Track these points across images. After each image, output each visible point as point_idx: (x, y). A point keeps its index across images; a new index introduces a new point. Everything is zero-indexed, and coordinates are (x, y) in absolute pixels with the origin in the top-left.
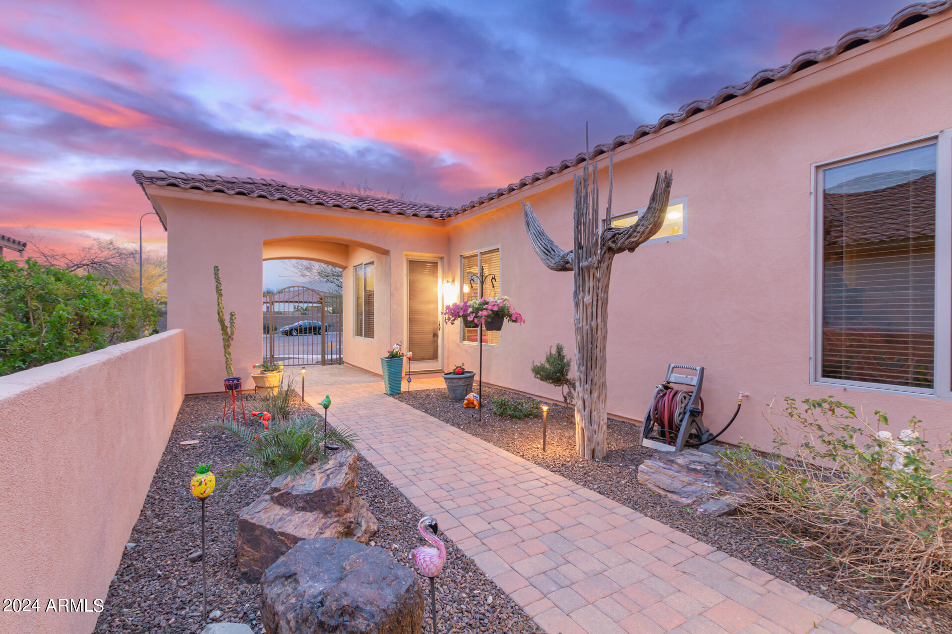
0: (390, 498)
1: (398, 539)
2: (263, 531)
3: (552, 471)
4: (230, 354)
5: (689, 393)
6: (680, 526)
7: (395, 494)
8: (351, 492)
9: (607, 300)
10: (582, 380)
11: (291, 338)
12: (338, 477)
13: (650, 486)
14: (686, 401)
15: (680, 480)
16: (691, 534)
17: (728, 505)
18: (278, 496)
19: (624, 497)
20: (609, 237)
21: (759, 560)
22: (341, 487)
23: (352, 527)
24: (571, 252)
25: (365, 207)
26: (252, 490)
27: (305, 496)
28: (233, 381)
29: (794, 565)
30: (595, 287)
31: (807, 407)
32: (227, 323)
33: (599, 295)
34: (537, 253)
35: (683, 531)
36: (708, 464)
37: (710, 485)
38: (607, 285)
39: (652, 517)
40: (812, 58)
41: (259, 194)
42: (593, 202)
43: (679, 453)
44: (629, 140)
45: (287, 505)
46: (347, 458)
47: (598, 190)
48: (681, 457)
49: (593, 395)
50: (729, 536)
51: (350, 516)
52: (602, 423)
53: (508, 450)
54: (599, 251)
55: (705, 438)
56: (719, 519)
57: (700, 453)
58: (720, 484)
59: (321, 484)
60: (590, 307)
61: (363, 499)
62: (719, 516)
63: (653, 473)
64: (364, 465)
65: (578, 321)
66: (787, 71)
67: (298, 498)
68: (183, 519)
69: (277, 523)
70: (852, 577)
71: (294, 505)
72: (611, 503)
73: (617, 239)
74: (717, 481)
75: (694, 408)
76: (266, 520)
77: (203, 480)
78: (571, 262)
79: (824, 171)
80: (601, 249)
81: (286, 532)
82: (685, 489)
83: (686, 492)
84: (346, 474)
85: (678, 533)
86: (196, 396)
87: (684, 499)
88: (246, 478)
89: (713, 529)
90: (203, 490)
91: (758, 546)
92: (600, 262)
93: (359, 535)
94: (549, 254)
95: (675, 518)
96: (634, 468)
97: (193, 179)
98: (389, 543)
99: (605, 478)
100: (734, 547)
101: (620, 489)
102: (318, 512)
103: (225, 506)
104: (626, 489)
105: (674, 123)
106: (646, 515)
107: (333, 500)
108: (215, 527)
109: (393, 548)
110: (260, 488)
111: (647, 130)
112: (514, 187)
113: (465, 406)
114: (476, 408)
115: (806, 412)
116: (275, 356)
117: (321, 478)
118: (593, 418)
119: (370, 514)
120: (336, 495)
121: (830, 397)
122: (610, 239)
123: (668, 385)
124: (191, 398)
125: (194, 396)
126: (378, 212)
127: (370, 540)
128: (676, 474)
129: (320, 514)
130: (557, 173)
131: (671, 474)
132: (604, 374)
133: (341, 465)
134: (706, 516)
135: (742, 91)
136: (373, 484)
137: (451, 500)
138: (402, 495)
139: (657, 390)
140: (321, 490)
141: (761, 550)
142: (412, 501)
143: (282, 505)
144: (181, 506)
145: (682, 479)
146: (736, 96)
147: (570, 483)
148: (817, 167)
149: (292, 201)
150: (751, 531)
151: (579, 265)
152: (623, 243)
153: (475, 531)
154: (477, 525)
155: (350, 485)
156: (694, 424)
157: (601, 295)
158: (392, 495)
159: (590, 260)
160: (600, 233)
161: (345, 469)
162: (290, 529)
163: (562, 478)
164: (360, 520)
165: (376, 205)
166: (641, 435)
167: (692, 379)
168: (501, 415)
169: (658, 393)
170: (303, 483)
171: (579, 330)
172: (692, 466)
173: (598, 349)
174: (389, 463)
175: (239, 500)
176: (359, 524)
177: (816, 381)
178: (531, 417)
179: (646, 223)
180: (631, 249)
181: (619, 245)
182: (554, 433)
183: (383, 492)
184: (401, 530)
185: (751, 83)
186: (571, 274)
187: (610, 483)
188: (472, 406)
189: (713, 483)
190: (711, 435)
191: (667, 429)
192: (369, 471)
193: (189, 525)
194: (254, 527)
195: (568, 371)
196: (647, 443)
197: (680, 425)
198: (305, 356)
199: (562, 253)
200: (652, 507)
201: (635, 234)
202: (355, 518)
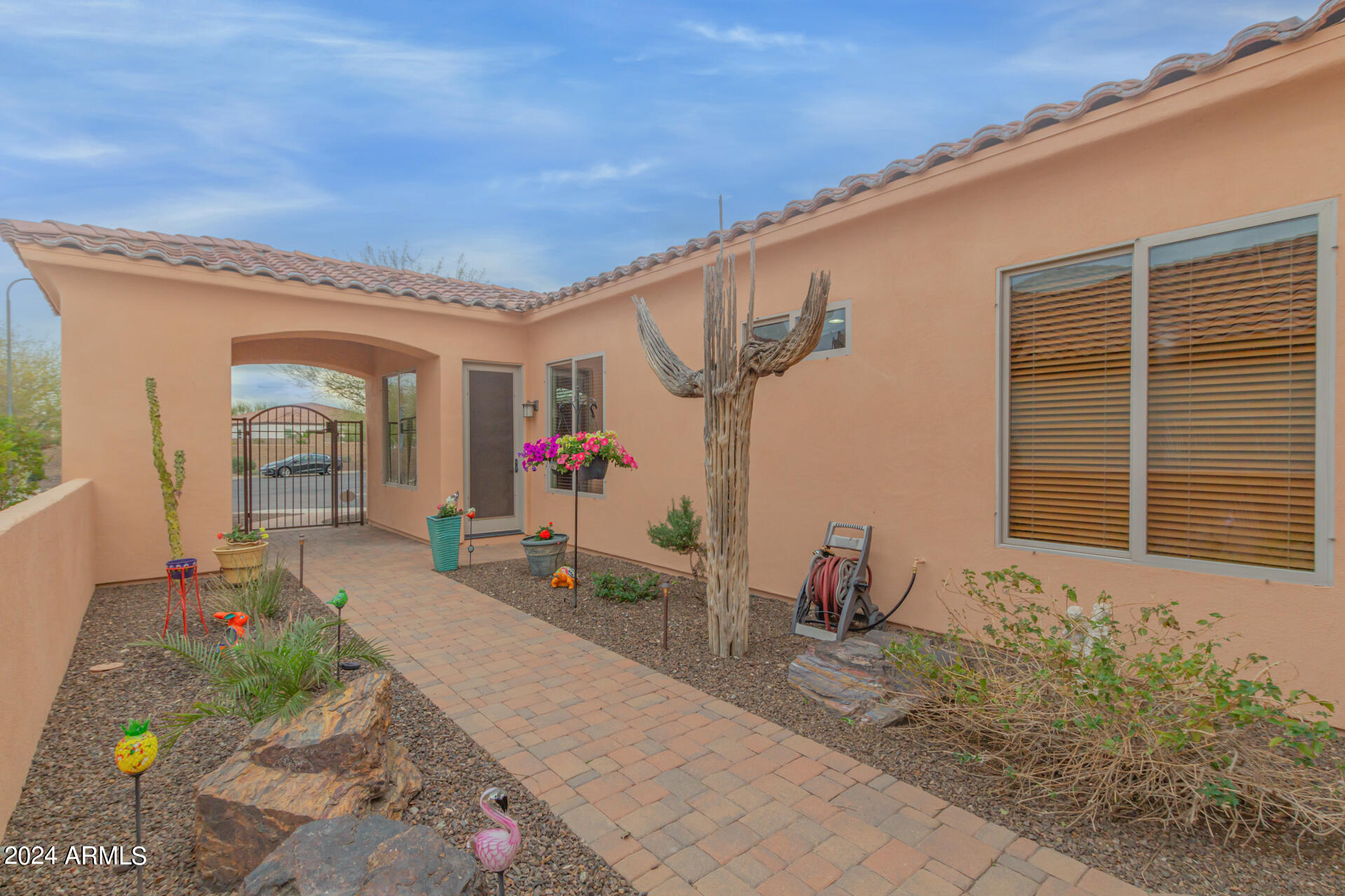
0: (441, 737)
1: (453, 799)
2: (239, 810)
3: (676, 678)
4: (175, 517)
5: (853, 561)
6: (838, 745)
7: (448, 730)
8: (380, 737)
9: (749, 440)
10: (716, 550)
11: (281, 480)
12: (360, 716)
13: (803, 690)
14: (850, 572)
15: (840, 682)
16: (851, 754)
17: (897, 712)
18: (263, 752)
19: (771, 708)
20: (750, 354)
21: (932, 782)
22: (364, 732)
23: (381, 790)
24: (701, 372)
25: (400, 290)
26: (217, 740)
27: (306, 749)
28: (182, 564)
29: (972, 785)
30: (732, 423)
31: (988, 581)
32: (170, 468)
33: (738, 433)
34: (654, 370)
35: (842, 750)
36: (874, 658)
37: (876, 685)
38: (749, 420)
39: (805, 735)
40: (997, 136)
41: (223, 265)
42: (730, 306)
43: (840, 644)
44: (777, 219)
45: (277, 765)
46: (373, 685)
47: (735, 290)
48: (842, 649)
49: (730, 570)
50: (898, 753)
51: (378, 774)
52: (743, 606)
53: (614, 650)
54: (738, 373)
55: (872, 620)
56: (888, 731)
57: (866, 643)
58: (888, 683)
59: (332, 729)
60: (726, 449)
61: (399, 742)
62: (887, 726)
63: (807, 672)
64: (401, 686)
65: (710, 469)
66: (968, 148)
67: (295, 754)
68: (99, 797)
69: (261, 796)
70: (1036, 795)
71: (290, 764)
72: (753, 719)
73: (761, 358)
74: (885, 681)
75: (859, 582)
76: (244, 793)
77: (136, 745)
78: (700, 386)
79: (1011, 277)
80: (740, 370)
81: (278, 810)
82: (845, 693)
83: (847, 697)
84: (372, 710)
85: (836, 755)
86: (116, 586)
87: (845, 707)
88: (207, 722)
89: (878, 745)
90: (137, 761)
91: (931, 763)
92: (738, 388)
93: (393, 799)
94: (670, 372)
95: (833, 734)
96: (784, 666)
97: (107, 236)
98: (439, 807)
99: (745, 682)
100: (903, 768)
101: (765, 697)
102: (326, 772)
103: (172, 771)
104: (773, 697)
105: (834, 201)
106: (797, 733)
107: (351, 752)
108: (156, 807)
109: (445, 814)
110: (232, 737)
111: (801, 207)
112: (623, 272)
113: (554, 586)
114: (571, 587)
115: (988, 588)
116: (253, 512)
117: (333, 719)
118: (730, 601)
119: (410, 765)
120: (356, 744)
121: (1014, 567)
122: (752, 358)
123: (828, 550)
124: (106, 589)
125: (112, 586)
126: (421, 299)
127: (410, 805)
128: (836, 672)
129: (330, 774)
130: (683, 256)
131: (829, 673)
132: (745, 541)
133: (364, 697)
134: (871, 728)
135: (915, 169)
136: (414, 715)
137: (533, 731)
138: (459, 729)
139: (814, 557)
140: (332, 739)
141: (934, 769)
142: (474, 738)
143: (270, 766)
144: (94, 776)
145: (844, 680)
146: (908, 175)
147: (700, 694)
148: (1003, 273)
149: (280, 277)
150: (924, 743)
151: (711, 391)
152: (769, 364)
153: (566, 777)
154: (569, 767)
155: (377, 725)
156: (860, 601)
157: (741, 432)
158: (444, 731)
159: (725, 385)
160: (739, 350)
161: (371, 702)
162: (282, 804)
163: (688, 687)
164: (394, 776)
165: (417, 287)
166: (794, 619)
167: (857, 541)
168: (605, 597)
169: (815, 561)
170: (302, 728)
171: (710, 481)
172: (855, 662)
173: (737, 507)
174: (440, 681)
175: (196, 759)
176: (392, 783)
177: (1002, 542)
178: (647, 598)
179: (798, 339)
180: (780, 372)
181: (763, 366)
182: (678, 621)
183: (430, 727)
184: (458, 785)
185: (927, 159)
186: (701, 401)
187: (752, 690)
188: (563, 585)
189: (880, 683)
190: (881, 614)
191: (825, 611)
192: (409, 695)
193: (111, 806)
194: (222, 805)
195: (697, 533)
196: (801, 629)
197: (843, 604)
198: (305, 511)
199: (688, 373)
200: (805, 719)
201: (784, 352)
202: (386, 776)
